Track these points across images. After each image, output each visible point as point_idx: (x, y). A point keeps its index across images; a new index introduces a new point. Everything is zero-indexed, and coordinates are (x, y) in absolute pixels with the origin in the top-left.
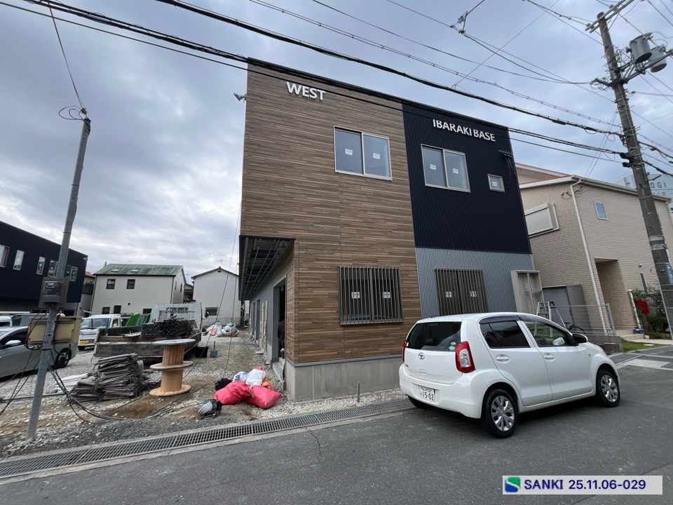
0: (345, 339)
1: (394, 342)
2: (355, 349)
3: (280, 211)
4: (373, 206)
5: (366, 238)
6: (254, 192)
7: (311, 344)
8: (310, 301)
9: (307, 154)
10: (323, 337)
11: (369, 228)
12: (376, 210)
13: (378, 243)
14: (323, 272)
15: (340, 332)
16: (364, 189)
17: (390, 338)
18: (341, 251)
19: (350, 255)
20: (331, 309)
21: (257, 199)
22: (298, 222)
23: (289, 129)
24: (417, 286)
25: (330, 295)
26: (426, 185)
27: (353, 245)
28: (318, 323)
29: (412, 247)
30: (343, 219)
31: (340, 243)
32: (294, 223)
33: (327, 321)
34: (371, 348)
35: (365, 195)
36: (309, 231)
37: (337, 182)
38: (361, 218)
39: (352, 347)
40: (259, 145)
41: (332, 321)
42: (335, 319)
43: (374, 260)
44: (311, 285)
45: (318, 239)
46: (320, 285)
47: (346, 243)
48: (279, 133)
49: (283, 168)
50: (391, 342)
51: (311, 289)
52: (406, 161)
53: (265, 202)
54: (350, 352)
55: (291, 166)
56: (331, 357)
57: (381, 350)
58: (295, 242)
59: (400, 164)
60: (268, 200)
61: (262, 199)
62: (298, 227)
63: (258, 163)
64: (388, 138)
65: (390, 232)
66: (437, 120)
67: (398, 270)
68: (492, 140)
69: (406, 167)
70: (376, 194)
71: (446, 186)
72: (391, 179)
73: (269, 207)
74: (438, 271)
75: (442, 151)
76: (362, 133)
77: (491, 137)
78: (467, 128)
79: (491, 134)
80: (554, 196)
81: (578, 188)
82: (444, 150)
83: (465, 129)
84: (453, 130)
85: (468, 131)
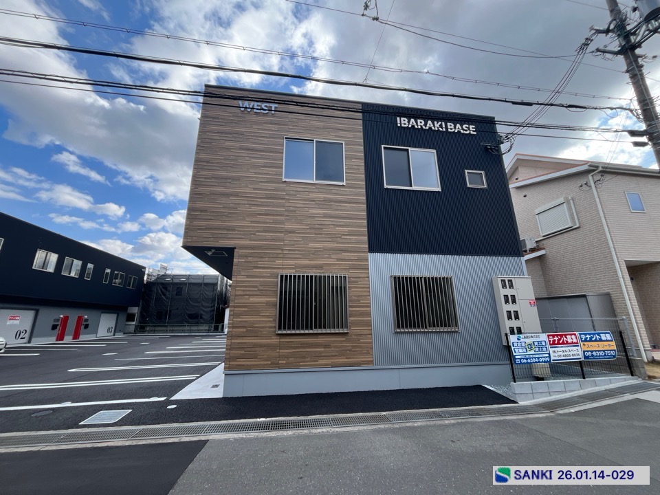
0: (281, 348)
1: (337, 354)
2: (291, 359)
3: (222, 221)
4: (322, 212)
5: (311, 245)
6: (200, 205)
7: (243, 352)
8: (246, 309)
9: (255, 166)
10: (256, 345)
11: (316, 234)
13: (325, 249)
14: (261, 280)
15: (275, 340)
16: (313, 195)
17: (333, 349)
18: (284, 258)
19: (292, 262)
20: (268, 317)
22: (240, 231)
23: (238, 144)
24: (368, 294)
25: (268, 303)
26: (386, 186)
27: (296, 252)
28: (253, 331)
29: (364, 252)
30: (288, 226)
31: (282, 250)
32: (236, 232)
33: (262, 330)
34: (309, 359)
35: (314, 201)
36: (251, 240)
37: (284, 190)
38: (307, 225)
39: (287, 357)
40: (208, 162)
41: (267, 329)
42: (271, 327)
43: (320, 267)
44: (248, 293)
45: (259, 247)
46: (258, 293)
47: (289, 250)
48: (228, 149)
49: (229, 181)
50: (333, 354)
51: (247, 297)
52: (363, 164)
53: (209, 214)
54: (285, 362)
55: (238, 179)
56: (263, 366)
57: (321, 362)
58: (236, 250)
59: (356, 167)
60: (213, 212)
61: (206, 211)
62: (240, 236)
63: (206, 178)
64: (344, 143)
65: (340, 238)
66: (402, 119)
67: (345, 277)
68: (472, 133)
69: (362, 170)
70: (325, 200)
71: (411, 186)
72: (344, 183)
73: (213, 218)
74: (395, 278)
75: (408, 150)
76: (315, 140)
77: (471, 129)
78: (440, 123)
79: (471, 127)
80: (571, 189)
81: (598, 177)
82: (410, 149)
83: (437, 125)
84: (421, 126)
85: (441, 126)
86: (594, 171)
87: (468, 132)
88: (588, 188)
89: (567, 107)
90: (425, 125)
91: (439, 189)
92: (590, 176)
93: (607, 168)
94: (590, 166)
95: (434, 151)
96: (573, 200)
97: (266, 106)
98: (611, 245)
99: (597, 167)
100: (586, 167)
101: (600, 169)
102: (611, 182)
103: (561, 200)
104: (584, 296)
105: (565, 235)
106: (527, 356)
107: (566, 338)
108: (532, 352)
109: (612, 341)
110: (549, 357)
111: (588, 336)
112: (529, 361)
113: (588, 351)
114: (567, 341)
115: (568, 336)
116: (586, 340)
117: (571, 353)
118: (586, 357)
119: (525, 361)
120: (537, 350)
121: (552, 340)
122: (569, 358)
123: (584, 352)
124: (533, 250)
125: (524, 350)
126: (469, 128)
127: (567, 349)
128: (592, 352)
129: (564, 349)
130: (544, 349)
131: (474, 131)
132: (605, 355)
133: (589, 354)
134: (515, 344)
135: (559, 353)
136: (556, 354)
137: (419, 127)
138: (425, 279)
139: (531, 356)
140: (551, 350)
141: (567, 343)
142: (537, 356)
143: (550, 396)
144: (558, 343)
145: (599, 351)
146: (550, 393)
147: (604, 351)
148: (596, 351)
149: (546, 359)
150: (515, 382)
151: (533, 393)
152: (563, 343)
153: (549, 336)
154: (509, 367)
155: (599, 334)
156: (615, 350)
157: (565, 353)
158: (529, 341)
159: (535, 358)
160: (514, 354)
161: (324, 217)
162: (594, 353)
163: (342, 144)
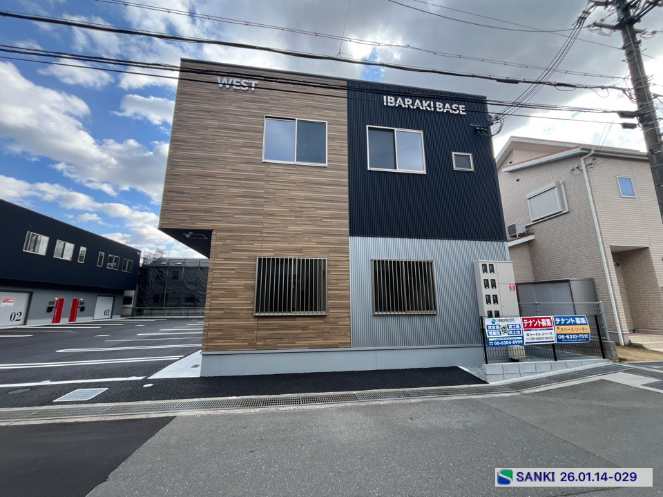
0: (258, 330)
1: (314, 336)
2: (268, 340)
3: (199, 203)
4: (302, 194)
5: (291, 228)
6: (176, 186)
7: (220, 333)
8: (224, 292)
9: (233, 146)
10: (233, 327)
11: (296, 217)
12: (306, 199)
13: (305, 233)
14: (239, 262)
15: (253, 322)
16: (293, 177)
17: (310, 331)
18: (262, 241)
19: (271, 245)
20: (246, 299)
21: (178, 193)
22: (218, 213)
23: (216, 123)
24: (347, 277)
25: (246, 286)
26: (369, 168)
27: (276, 235)
28: (231, 313)
29: (345, 236)
30: (267, 209)
31: (261, 233)
32: (214, 215)
33: (240, 312)
34: (286, 341)
35: (294, 183)
37: (263, 172)
38: (287, 207)
39: (265, 338)
40: (185, 142)
41: (245, 311)
42: (248, 310)
43: (299, 250)
44: (225, 276)
45: (238, 230)
46: (236, 276)
47: (268, 233)
48: (206, 128)
49: (206, 161)
50: (311, 335)
51: (225, 279)
52: (347, 145)
53: (186, 195)
54: (262, 343)
55: (215, 159)
56: (241, 348)
57: (299, 343)
58: (213, 233)
59: (338, 148)
60: (189, 194)
61: (183, 193)
62: (217, 219)
63: (182, 158)
64: (327, 122)
65: (321, 221)
66: (389, 97)
67: (324, 260)
68: (461, 113)
69: (346, 151)
70: (306, 182)
71: (396, 168)
72: (326, 165)
73: (189, 200)
74: (375, 261)
75: (394, 130)
76: (297, 119)
77: (460, 109)
78: (428, 102)
79: (461, 106)
80: (563, 172)
81: (590, 161)
82: (395, 129)
83: (425, 104)
84: (408, 105)
85: (429, 105)
86: (586, 154)
87: (458, 112)
88: (579, 172)
89: (555, 85)
90: (413, 105)
91: (424, 172)
92: (582, 159)
93: (599, 151)
94: (582, 149)
95: (421, 132)
96: (564, 183)
97: (245, 83)
98: (598, 231)
99: (590, 150)
100: (578, 151)
101: (593, 152)
102: (603, 167)
103: (553, 184)
104: (568, 281)
105: (554, 220)
106: (501, 339)
107: (541, 321)
108: (506, 335)
109: (586, 324)
110: (523, 339)
111: (563, 320)
112: (502, 343)
113: (561, 334)
114: (541, 325)
115: (542, 320)
116: (560, 324)
118: (559, 340)
119: (498, 343)
120: (511, 332)
121: (526, 323)
122: (542, 340)
123: (558, 335)
124: (522, 235)
125: (498, 333)
126: (458, 108)
127: (541, 332)
128: (565, 335)
129: (537, 332)
130: (518, 332)
131: (463, 111)
132: (578, 338)
133: (563, 337)
134: (490, 327)
135: (533, 336)
136: (530, 337)
137: (407, 106)
138: (406, 262)
139: (505, 339)
140: (525, 333)
141: (541, 326)
142: (510, 339)
143: (521, 376)
144: (533, 327)
145: (572, 334)
146: (520, 374)
147: (577, 334)
148: (569, 334)
149: (519, 342)
150: (487, 363)
151: (503, 374)
152: (537, 326)
153: (523, 319)
154: (482, 350)
155: (574, 318)
156: (588, 334)
157: (538, 336)
158: (503, 324)
159: (508, 341)
160: (488, 337)
161: (305, 199)
162: (567, 336)
163: (325, 124)
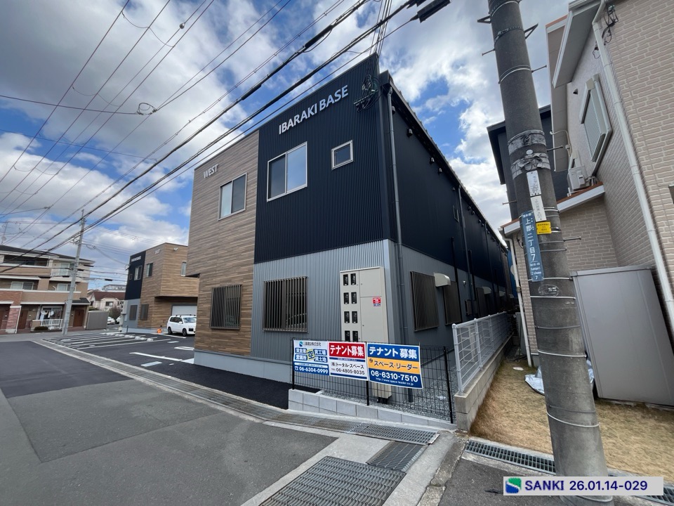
0: (212, 338)
2: (215, 345)
3: (197, 257)
4: (233, 237)
6: (191, 249)
7: (200, 339)
8: (202, 312)
9: (209, 215)
10: (204, 335)
11: (230, 255)
12: (235, 240)
14: (208, 292)
16: (230, 226)
17: (232, 340)
18: (216, 277)
19: (219, 279)
20: (208, 317)
23: (204, 203)
24: (252, 298)
25: (208, 308)
26: (267, 200)
28: (203, 326)
29: (252, 264)
30: (219, 253)
31: (216, 271)
32: (201, 263)
33: (206, 325)
34: (222, 346)
35: (230, 230)
36: (205, 267)
37: (219, 227)
38: (227, 249)
40: (194, 221)
42: (209, 324)
46: (206, 302)
47: (219, 270)
48: (201, 208)
49: (200, 230)
50: (232, 344)
51: (203, 304)
52: (256, 186)
54: (213, 347)
55: (203, 227)
56: (206, 348)
58: (200, 275)
59: (252, 191)
61: (193, 253)
62: (202, 266)
63: (193, 232)
64: (247, 173)
65: (241, 255)
66: (283, 124)
67: (241, 286)
68: (343, 96)
69: (256, 192)
70: (236, 227)
71: (284, 191)
72: (245, 209)
73: (194, 256)
74: (267, 283)
76: (232, 180)
78: (313, 106)
79: (343, 89)
82: (286, 153)
83: (310, 110)
84: (296, 122)
85: (313, 110)
87: (339, 98)
90: (300, 118)
91: (306, 185)
92: (593, 25)
95: (306, 143)
97: (213, 169)
107: (351, 349)
108: (312, 361)
109: (416, 360)
110: (328, 369)
111: (380, 350)
113: (375, 370)
114: (350, 353)
115: (353, 347)
116: (375, 355)
117: (353, 369)
118: (373, 378)
120: (317, 358)
121: (333, 349)
122: (350, 374)
123: (370, 370)
124: (584, 188)
125: (305, 357)
126: (340, 93)
127: (349, 363)
128: (380, 371)
129: (345, 362)
130: (324, 359)
131: (345, 93)
133: (377, 374)
134: (298, 350)
135: (339, 367)
136: (335, 367)
138: (286, 281)
139: (310, 365)
140: (330, 362)
142: (316, 366)
144: (340, 355)
145: (390, 372)
146: (319, 409)
147: (399, 374)
148: (386, 372)
149: (324, 371)
150: (293, 388)
151: (303, 404)
152: (346, 355)
153: (330, 344)
155: (398, 349)
156: (418, 376)
157: (345, 368)
158: (310, 348)
159: (314, 368)
160: (294, 360)
162: (383, 374)
163: (245, 175)
